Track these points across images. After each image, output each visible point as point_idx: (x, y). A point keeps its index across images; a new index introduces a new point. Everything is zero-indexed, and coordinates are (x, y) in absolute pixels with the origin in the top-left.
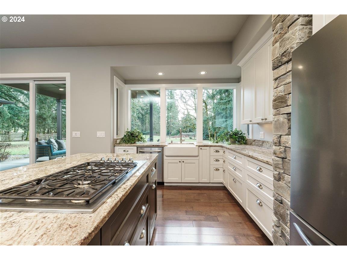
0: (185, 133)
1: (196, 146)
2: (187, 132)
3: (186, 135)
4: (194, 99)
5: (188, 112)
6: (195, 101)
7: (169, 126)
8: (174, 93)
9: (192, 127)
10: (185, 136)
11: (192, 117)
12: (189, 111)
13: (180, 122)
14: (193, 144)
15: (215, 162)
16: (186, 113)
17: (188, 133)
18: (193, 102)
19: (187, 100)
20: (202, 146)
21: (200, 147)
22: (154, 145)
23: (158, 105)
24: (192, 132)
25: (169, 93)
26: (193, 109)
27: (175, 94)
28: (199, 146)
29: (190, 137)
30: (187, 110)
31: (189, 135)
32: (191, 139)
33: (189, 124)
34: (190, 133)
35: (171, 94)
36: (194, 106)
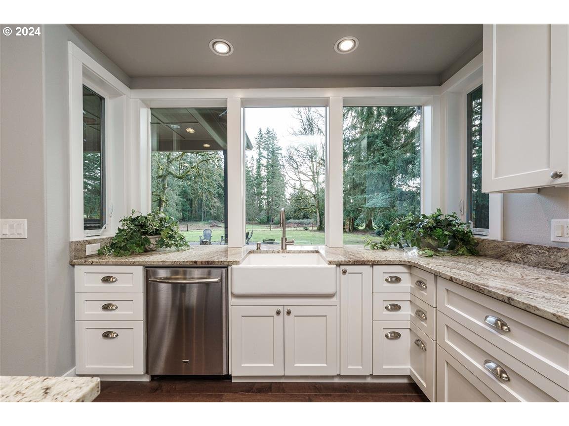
0: (297, 221)
1: (330, 263)
2: (299, 219)
3: (299, 223)
4: (311, 162)
5: (301, 184)
6: (313, 167)
7: (270, 208)
8: (278, 153)
9: (307, 210)
10: (295, 225)
11: (308, 193)
12: (303, 182)
13: (288, 201)
14: (317, 252)
15: (386, 312)
16: (298, 186)
17: (301, 220)
18: (310, 168)
19: (299, 164)
20: (347, 264)
21: (343, 268)
22: (196, 262)
23: (251, 174)
24: (308, 218)
25: (270, 154)
26: (309, 179)
27: (279, 155)
28: (339, 264)
29: (305, 226)
30: (300, 181)
31: (302, 224)
32: (306, 229)
33: (302, 205)
34: (305, 220)
35: (273, 155)
36: (312, 174)
